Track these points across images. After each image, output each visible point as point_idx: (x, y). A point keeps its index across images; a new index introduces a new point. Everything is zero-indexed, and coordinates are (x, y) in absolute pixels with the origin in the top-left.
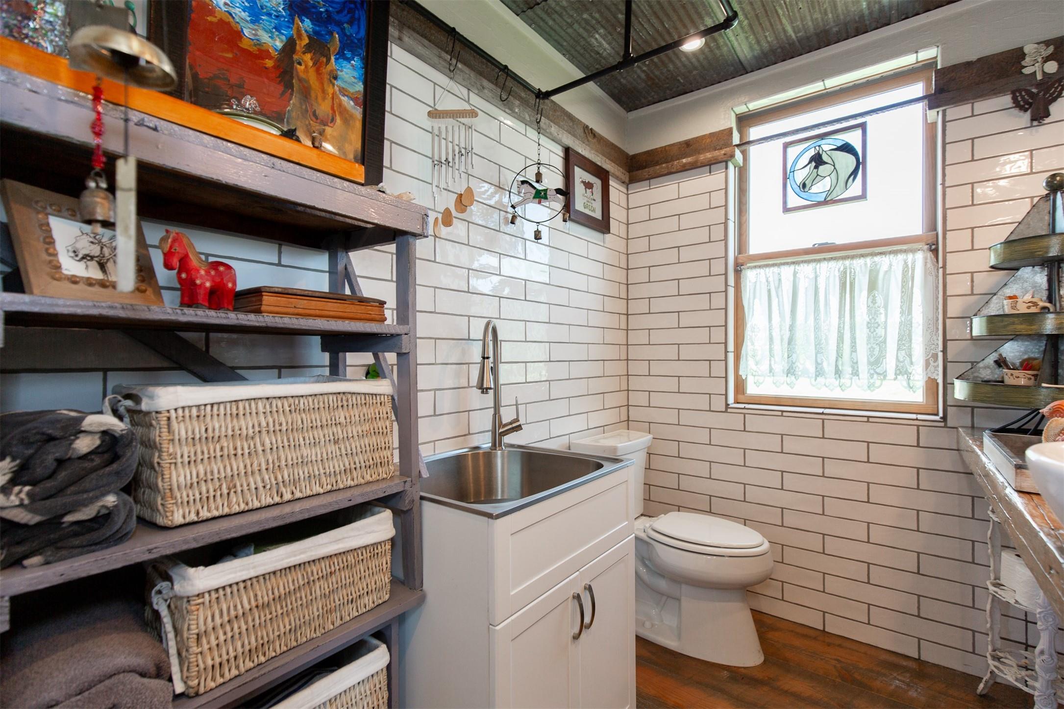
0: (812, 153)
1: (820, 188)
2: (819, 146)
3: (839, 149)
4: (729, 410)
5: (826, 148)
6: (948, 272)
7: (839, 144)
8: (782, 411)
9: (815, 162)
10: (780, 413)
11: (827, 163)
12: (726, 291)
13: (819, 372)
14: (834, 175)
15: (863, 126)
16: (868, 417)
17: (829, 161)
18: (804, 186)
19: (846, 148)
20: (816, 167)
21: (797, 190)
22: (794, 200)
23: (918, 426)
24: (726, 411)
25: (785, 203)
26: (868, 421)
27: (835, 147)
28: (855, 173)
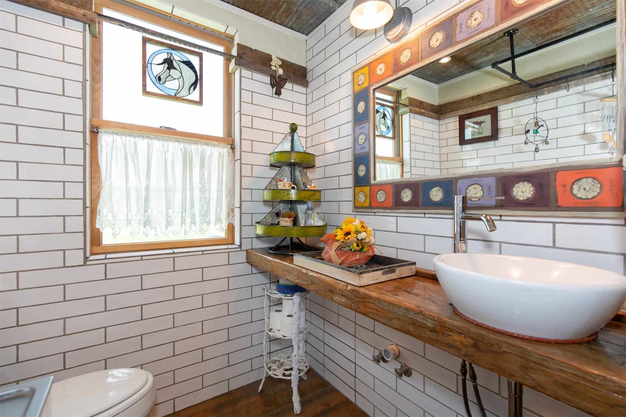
0: (165, 56)
1: (172, 85)
2: (171, 54)
3: (184, 62)
4: (88, 263)
5: (176, 58)
6: (242, 163)
7: (185, 60)
8: (142, 256)
9: (168, 64)
10: (140, 258)
11: (176, 69)
12: (84, 149)
13: (169, 223)
14: (181, 79)
15: (200, 56)
16: (203, 251)
17: (178, 68)
18: (160, 79)
19: (188, 64)
20: (169, 68)
21: (154, 80)
22: (151, 87)
23: (229, 252)
24: (85, 264)
25: (144, 86)
26: (203, 254)
27: (182, 60)
28: (195, 84)
